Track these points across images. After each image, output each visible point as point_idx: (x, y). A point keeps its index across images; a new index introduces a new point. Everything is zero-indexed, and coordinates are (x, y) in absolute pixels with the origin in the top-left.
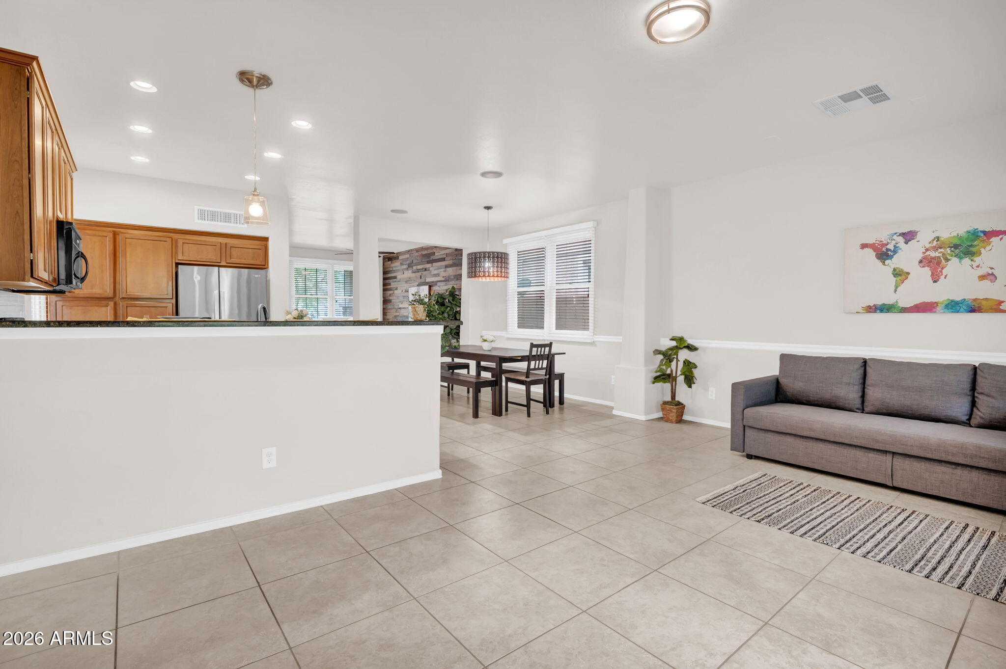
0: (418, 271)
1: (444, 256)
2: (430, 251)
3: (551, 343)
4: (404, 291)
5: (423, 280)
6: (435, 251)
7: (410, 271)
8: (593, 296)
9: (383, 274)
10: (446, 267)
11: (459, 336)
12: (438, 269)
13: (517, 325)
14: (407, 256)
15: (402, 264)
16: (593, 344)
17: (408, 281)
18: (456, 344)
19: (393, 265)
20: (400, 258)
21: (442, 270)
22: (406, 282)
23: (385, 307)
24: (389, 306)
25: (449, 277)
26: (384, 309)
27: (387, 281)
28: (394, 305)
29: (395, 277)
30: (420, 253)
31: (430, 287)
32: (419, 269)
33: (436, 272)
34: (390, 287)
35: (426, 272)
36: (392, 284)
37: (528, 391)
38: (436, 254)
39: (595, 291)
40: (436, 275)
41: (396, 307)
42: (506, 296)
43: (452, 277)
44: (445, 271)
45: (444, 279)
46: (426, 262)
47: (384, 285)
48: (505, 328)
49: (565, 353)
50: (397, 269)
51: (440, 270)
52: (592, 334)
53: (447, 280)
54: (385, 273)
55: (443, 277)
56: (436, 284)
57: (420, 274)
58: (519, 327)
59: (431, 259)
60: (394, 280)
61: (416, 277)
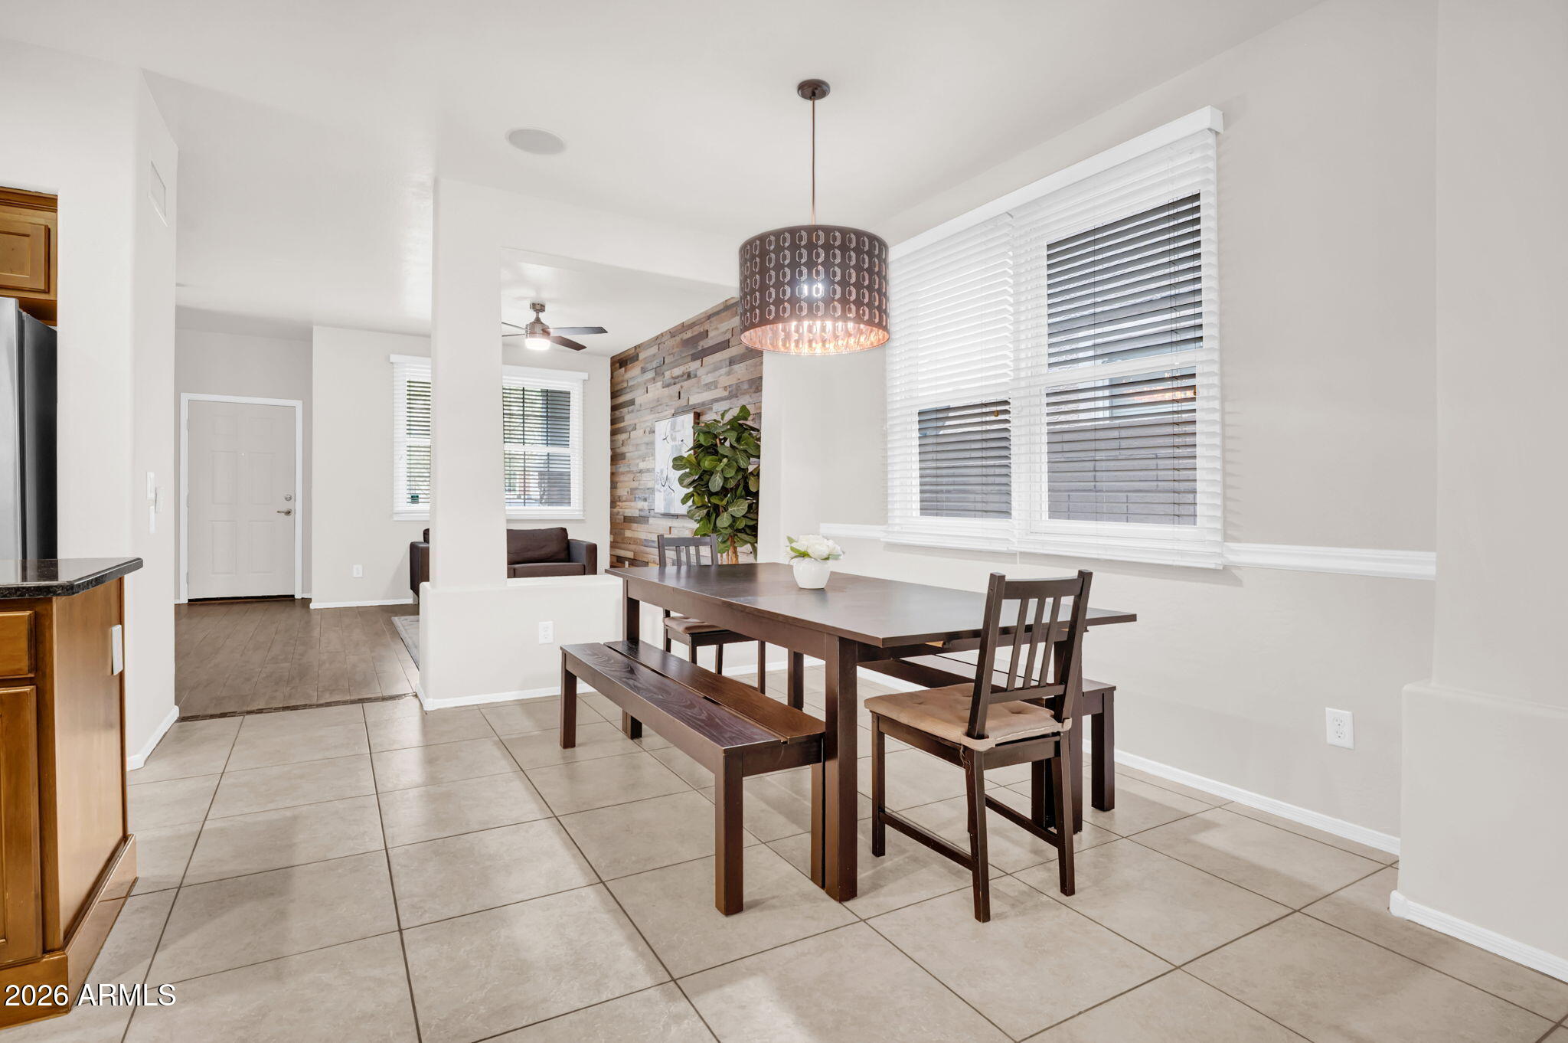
0: (675, 380)
1: (728, 336)
2: (697, 330)
3: (1085, 578)
4: (647, 432)
5: (683, 402)
6: (706, 326)
7: (659, 384)
8: (1215, 392)
9: (612, 398)
10: (732, 362)
11: (756, 536)
12: (716, 369)
13: (917, 505)
14: (654, 350)
15: (644, 371)
16: (1224, 574)
17: (656, 407)
18: (750, 560)
19: (629, 375)
20: (642, 356)
21: (724, 370)
22: (652, 409)
23: (614, 471)
24: (622, 468)
25: (738, 386)
26: (612, 474)
27: (617, 412)
28: (629, 466)
29: (632, 402)
30: (678, 338)
31: (697, 416)
32: (678, 377)
33: (709, 379)
34: (622, 425)
35: (690, 381)
36: (627, 417)
37: (974, 786)
38: (711, 334)
39: (1222, 375)
40: (708, 387)
41: (634, 469)
42: (885, 420)
43: (746, 386)
44: (729, 373)
45: (726, 394)
46: (690, 358)
47: (613, 422)
48: (881, 514)
49: (1132, 618)
50: (635, 382)
51: (717, 373)
52: (1219, 538)
53: (734, 393)
54: (614, 395)
55: (725, 388)
56: (711, 409)
57: (677, 388)
58: (924, 510)
59: (700, 348)
60: (631, 408)
61: (671, 397)
